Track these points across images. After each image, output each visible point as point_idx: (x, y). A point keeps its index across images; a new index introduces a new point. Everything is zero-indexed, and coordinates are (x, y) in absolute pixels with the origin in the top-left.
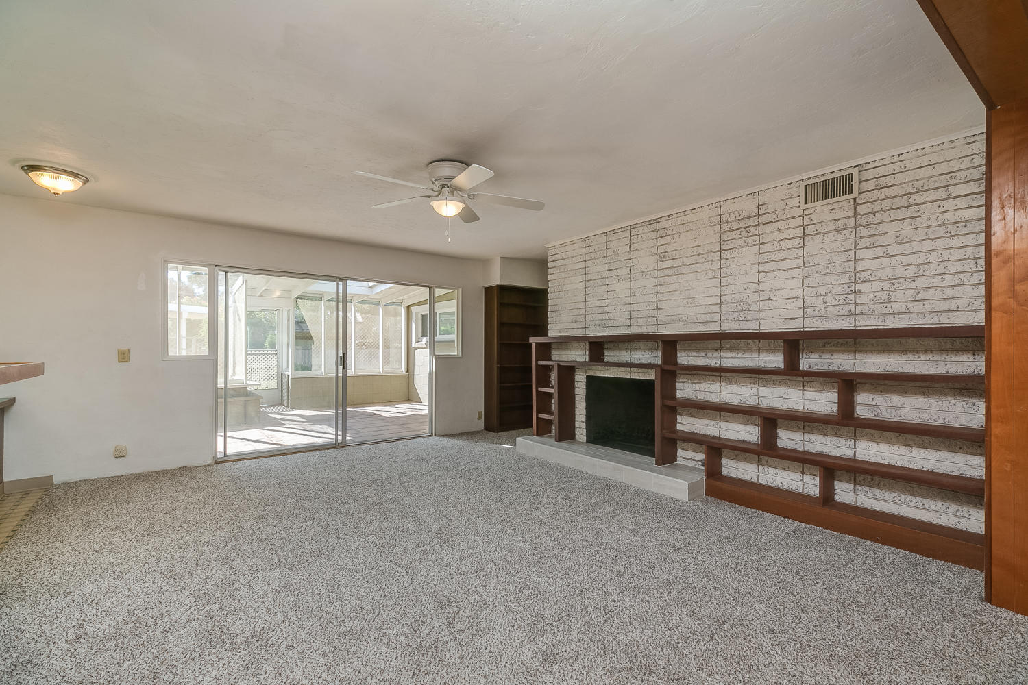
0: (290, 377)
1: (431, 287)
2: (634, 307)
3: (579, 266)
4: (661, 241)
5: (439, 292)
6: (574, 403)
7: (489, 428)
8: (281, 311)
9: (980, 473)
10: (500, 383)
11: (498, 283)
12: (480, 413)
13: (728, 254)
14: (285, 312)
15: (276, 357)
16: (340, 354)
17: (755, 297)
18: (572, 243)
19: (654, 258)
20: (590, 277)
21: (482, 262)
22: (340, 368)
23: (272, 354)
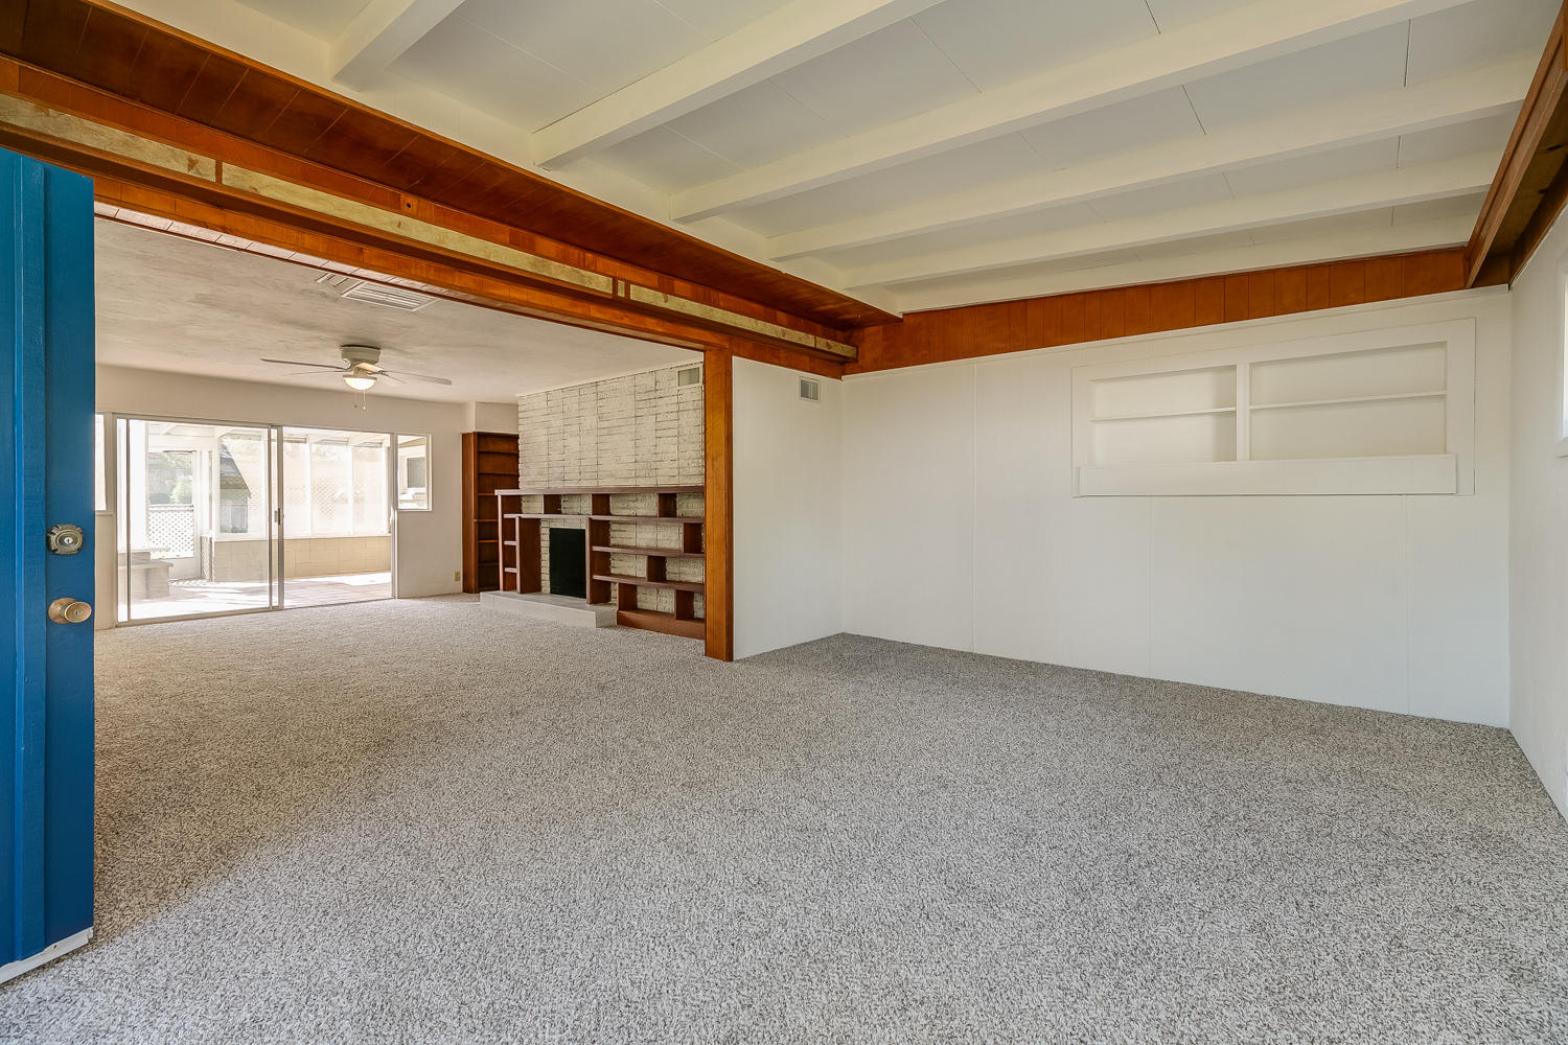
0: (213, 541)
1: (392, 434)
2: (583, 463)
3: (544, 419)
4: (601, 403)
5: (402, 439)
6: (540, 556)
7: (467, 590)
8: (198, 453)
9: (699, 579)
10: (480, 539)
11: (474, 430)
12: (457, 574)
13: (639, 420)
14: (206, 455)
15: (191, 514)
16: (275, 508)
17: (654, 458)
18: (537, 395)
19: (595, 419)
20: (552, 431)
21: (460, 407)
22: (275, 525)
23: (185, 511)
